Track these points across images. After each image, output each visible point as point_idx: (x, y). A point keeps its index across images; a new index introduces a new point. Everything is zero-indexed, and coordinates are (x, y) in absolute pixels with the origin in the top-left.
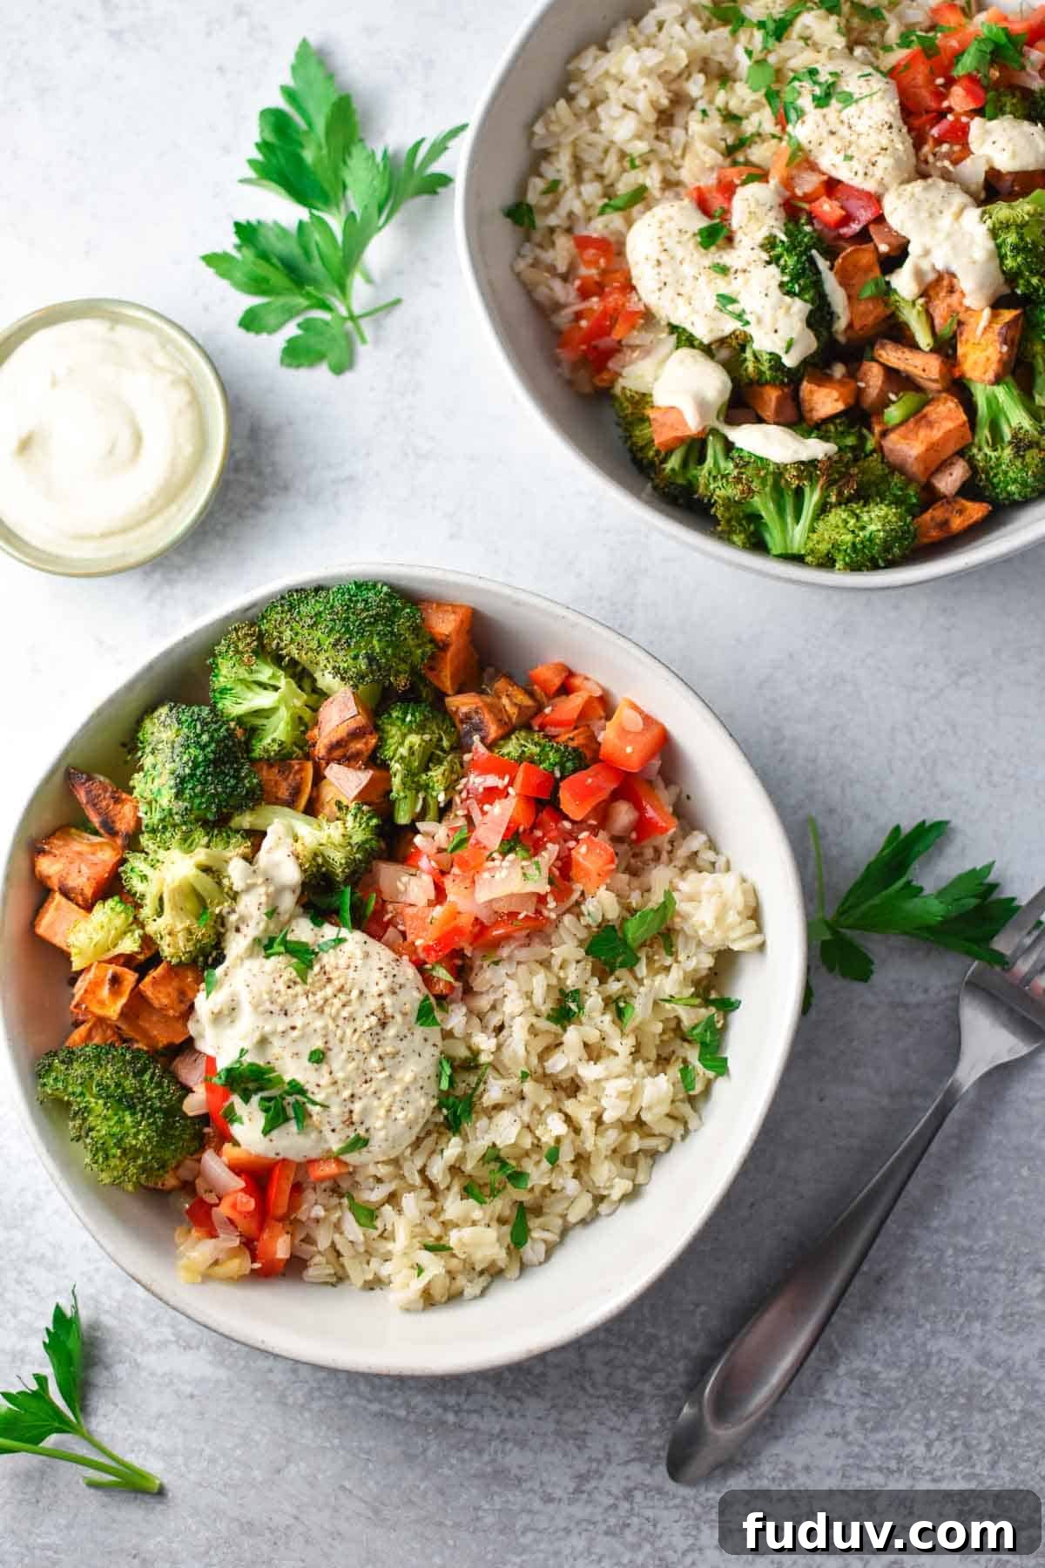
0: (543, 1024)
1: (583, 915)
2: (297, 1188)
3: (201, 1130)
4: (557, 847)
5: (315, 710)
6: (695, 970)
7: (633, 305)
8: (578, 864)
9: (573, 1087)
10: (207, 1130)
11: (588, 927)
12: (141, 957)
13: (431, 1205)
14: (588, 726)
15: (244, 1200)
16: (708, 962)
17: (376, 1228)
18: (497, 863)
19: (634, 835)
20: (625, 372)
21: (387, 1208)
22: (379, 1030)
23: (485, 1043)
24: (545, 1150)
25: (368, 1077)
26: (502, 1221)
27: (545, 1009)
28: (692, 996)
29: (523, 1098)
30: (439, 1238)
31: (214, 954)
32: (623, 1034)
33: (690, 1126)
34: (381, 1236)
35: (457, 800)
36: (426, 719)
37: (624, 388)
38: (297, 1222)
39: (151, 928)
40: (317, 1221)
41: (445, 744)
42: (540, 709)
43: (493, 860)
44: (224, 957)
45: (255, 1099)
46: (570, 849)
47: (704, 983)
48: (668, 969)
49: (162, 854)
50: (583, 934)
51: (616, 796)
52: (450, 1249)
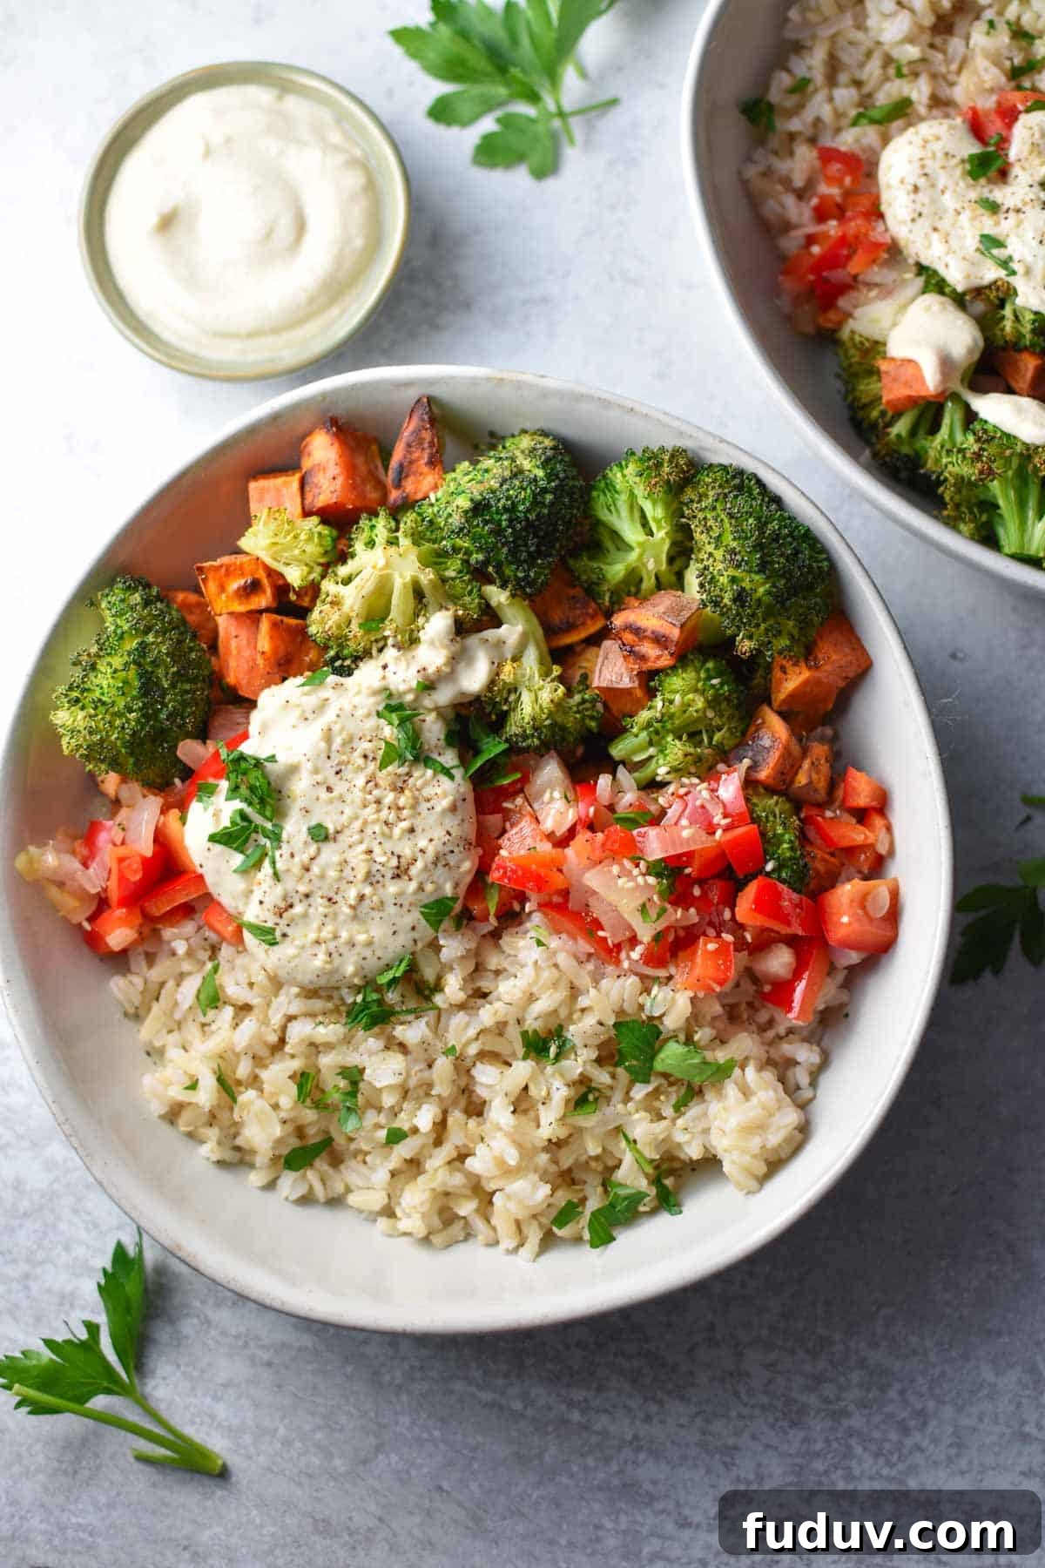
0: (513, 1033)
1: (649, 994)
2: (187, 911)
3: (173, 777)
4: (696, 919)
5: (659, 586)
6: (679, 1145)
7: (877, 234)
8: (694, 953)
9: (476, 1109)
10: (177, 781)
11: (641, 1007)
12: (293, 597)
13: (264, 1053)
14: (842, 865)
15: (135, 866)
16: (694, 1152)
17: (205, 1015)
18: (636, 872)
19: (767, 988)
20: (858, 313)
21: (228, 1012)
22: (389, 875)
23: (453, 988)
24: (396, 1125)
25: (336, 898)
26: (300, 1132)
27: (531, 1024)
28: (652, 1161)
29: (430, 1066)
30: (239, 1083)
31: (348, 662)
32: (563, 1118)
33: (521, 1250)
34: (204, 1025)
35: (671, 789)
36: (727, 699)
37: (853, 332)
38: (156, 933)
39: (328, 586)
40: (174, 954)
41: (717, 737)
42: (822, 806)
43: (637, 866)
44: (350, 675)
45: (238, 804)
46: (704, 934)
47: (677, 1165)
48: (661, 1118)
49: (405, 542)
50: (629, 1008)
51: (792, 942)
52: (234, 1100)
